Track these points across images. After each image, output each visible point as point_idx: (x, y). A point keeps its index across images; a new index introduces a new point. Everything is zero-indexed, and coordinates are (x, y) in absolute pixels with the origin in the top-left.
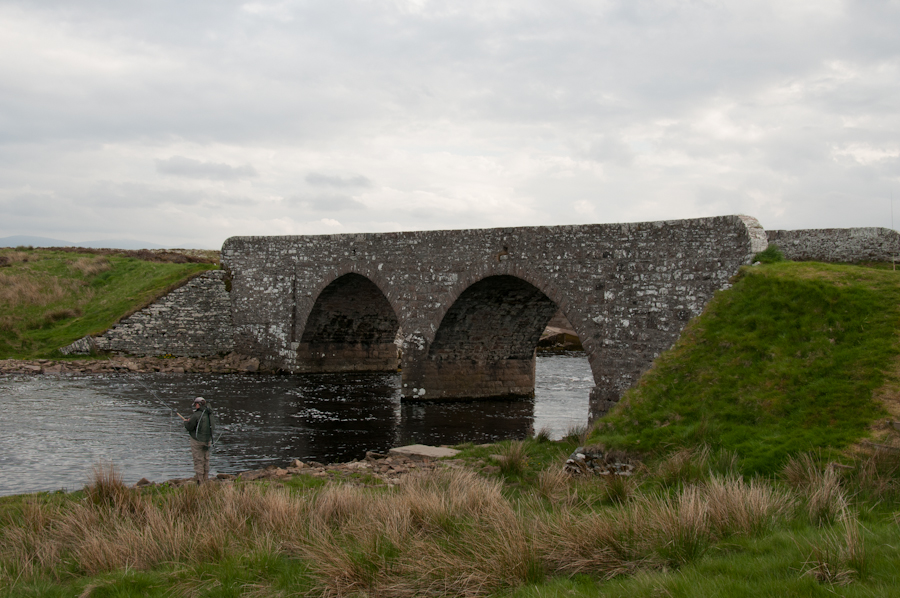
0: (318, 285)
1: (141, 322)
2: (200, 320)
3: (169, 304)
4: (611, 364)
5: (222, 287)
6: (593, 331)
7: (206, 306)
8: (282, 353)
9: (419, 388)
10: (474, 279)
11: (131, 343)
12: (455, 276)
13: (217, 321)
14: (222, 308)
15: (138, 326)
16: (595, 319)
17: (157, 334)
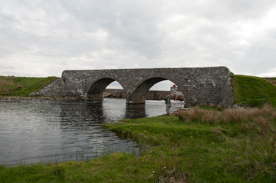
0: (94, 81)
1: (46, 89)
2: (58, 88)
3: (52, 85)
4: (191, 94)
5: (63, 81)
6: (184, 88)
7: (60, 85)
8: (81, 96)
9: (131, 101)
10: (148, 78)
11: (44, 93)
12: (142, 78)
13: (62, 89)
14: (63, 86)
15: (46, 90)
16: (185, 86)
17: (49, 91)
